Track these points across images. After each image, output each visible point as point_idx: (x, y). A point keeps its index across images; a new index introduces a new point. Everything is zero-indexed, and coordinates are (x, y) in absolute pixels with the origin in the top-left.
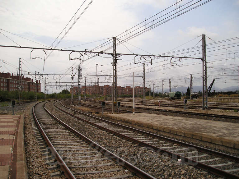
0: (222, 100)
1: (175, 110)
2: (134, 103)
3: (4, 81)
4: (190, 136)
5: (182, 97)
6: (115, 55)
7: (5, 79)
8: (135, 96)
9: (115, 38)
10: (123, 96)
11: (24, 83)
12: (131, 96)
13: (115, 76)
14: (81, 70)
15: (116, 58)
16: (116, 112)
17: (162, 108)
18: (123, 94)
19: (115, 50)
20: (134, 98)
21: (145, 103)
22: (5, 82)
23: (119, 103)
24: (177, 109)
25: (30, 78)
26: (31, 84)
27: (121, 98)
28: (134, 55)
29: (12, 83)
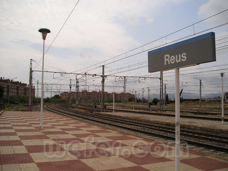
0: (188, 106)
1: (143, 112)
2: (114, 107)
3: (5, 86)
4: (135, 119)
5: (158, 103)
6: (103, 77)
7: (6, 85)
8: (115, 102)
9: (103, 66)
10: (109, 101)
11: (21, 89)
12: (112, 102)
13: (103, 86)
14: (78, 82)
15: (104, 78)
16: (103, 111)
17: (135, 110)
18: (109, 99)
19: (103, 73)
20: (114, 103)
21: (125, 107)
22: (6, 88)
23: (105, 107)
24: (144, 111)
25: (26, 84)
26: (27, 89)
27: (107, 103)
28: (115, 76)
29: (11, 88)
